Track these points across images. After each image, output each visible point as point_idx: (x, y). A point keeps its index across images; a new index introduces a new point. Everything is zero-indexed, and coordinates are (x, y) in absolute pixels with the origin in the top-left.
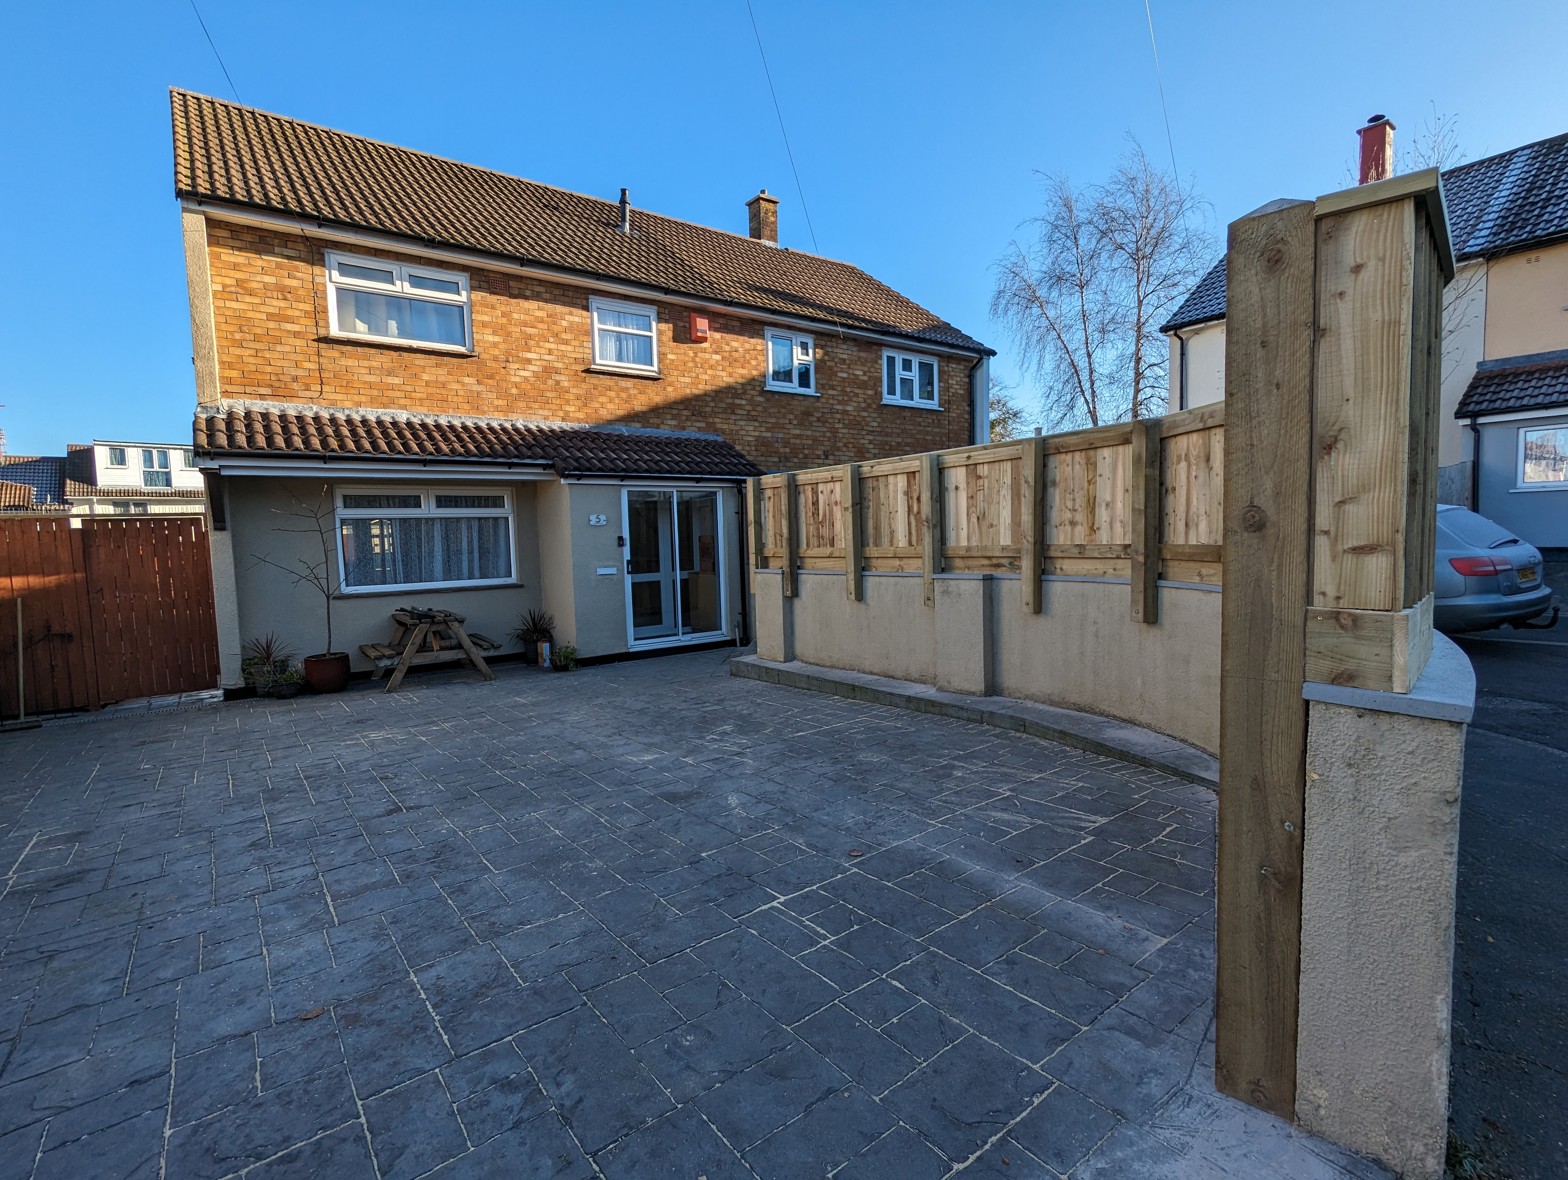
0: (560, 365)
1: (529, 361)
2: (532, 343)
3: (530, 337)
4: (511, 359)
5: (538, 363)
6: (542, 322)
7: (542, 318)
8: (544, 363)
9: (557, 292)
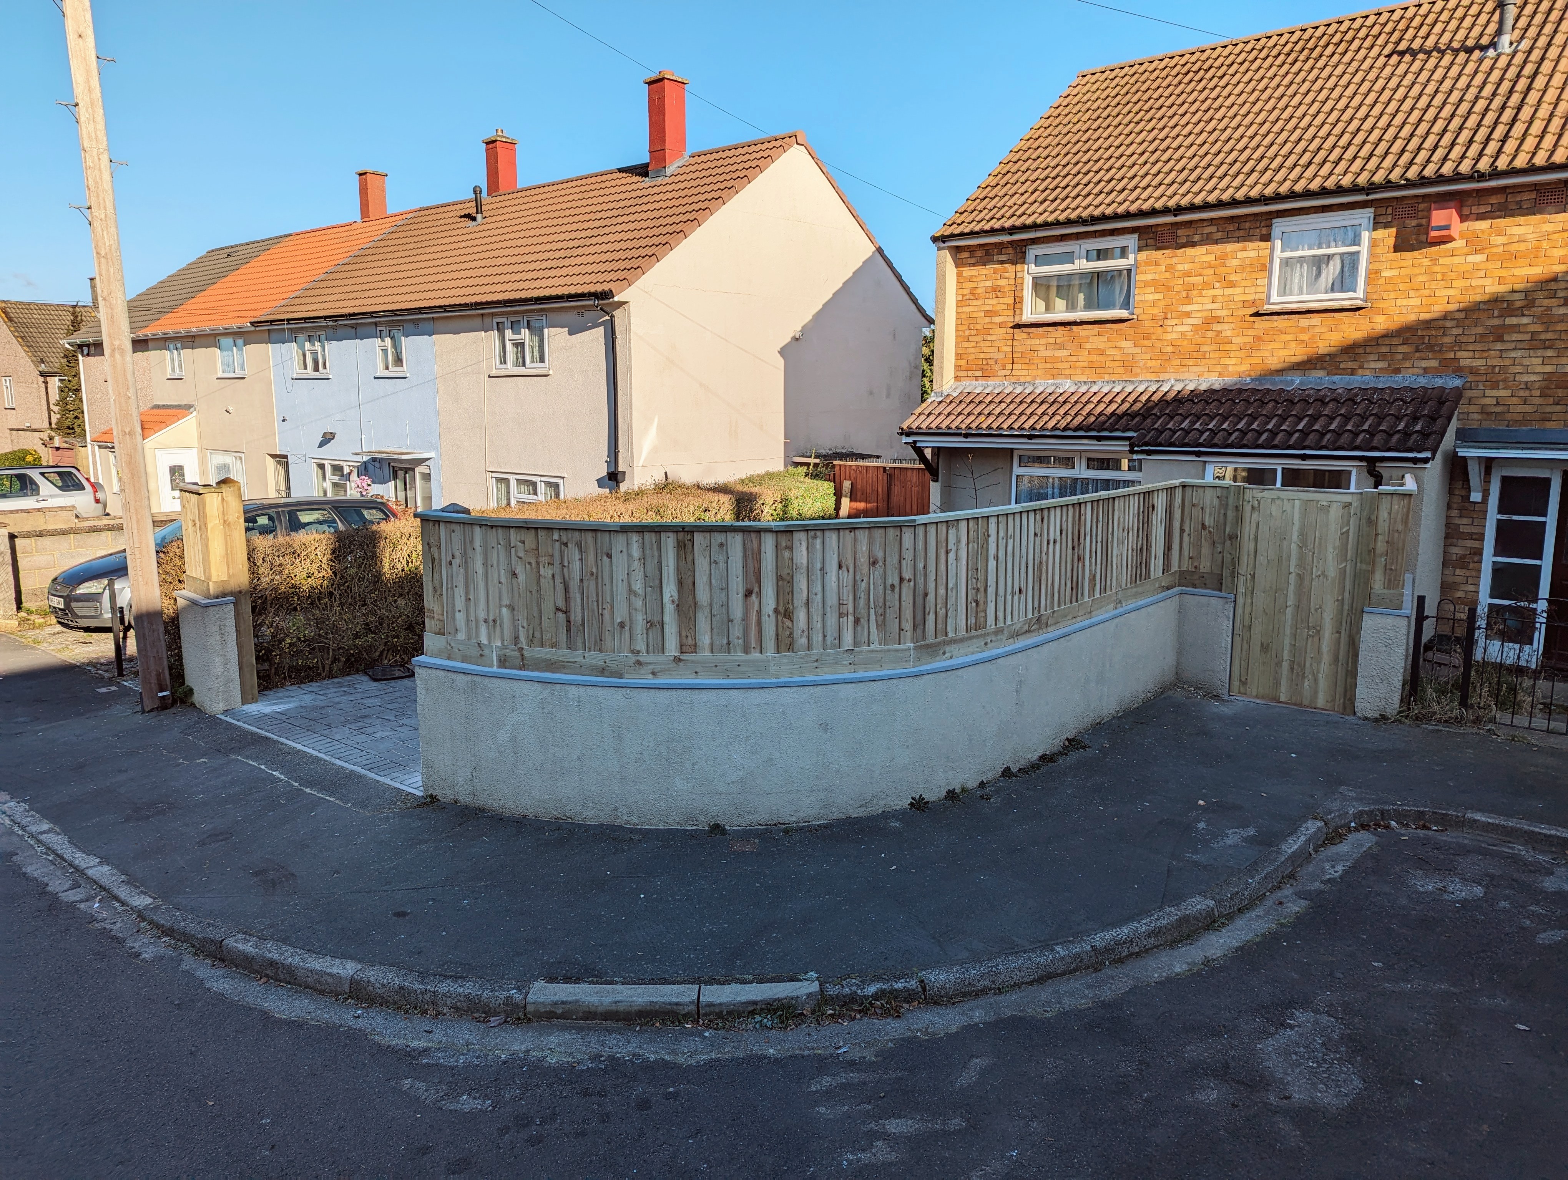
0: (1224, 313)
1: (1188, 315)
2: (1195, 293)
3: (1193, 287)
4: (1169, 316)
5: (1199, 315)
6: (1210, 267)
7: (1209, 262)
8: (1205, 314)
9: (1230, 227)
